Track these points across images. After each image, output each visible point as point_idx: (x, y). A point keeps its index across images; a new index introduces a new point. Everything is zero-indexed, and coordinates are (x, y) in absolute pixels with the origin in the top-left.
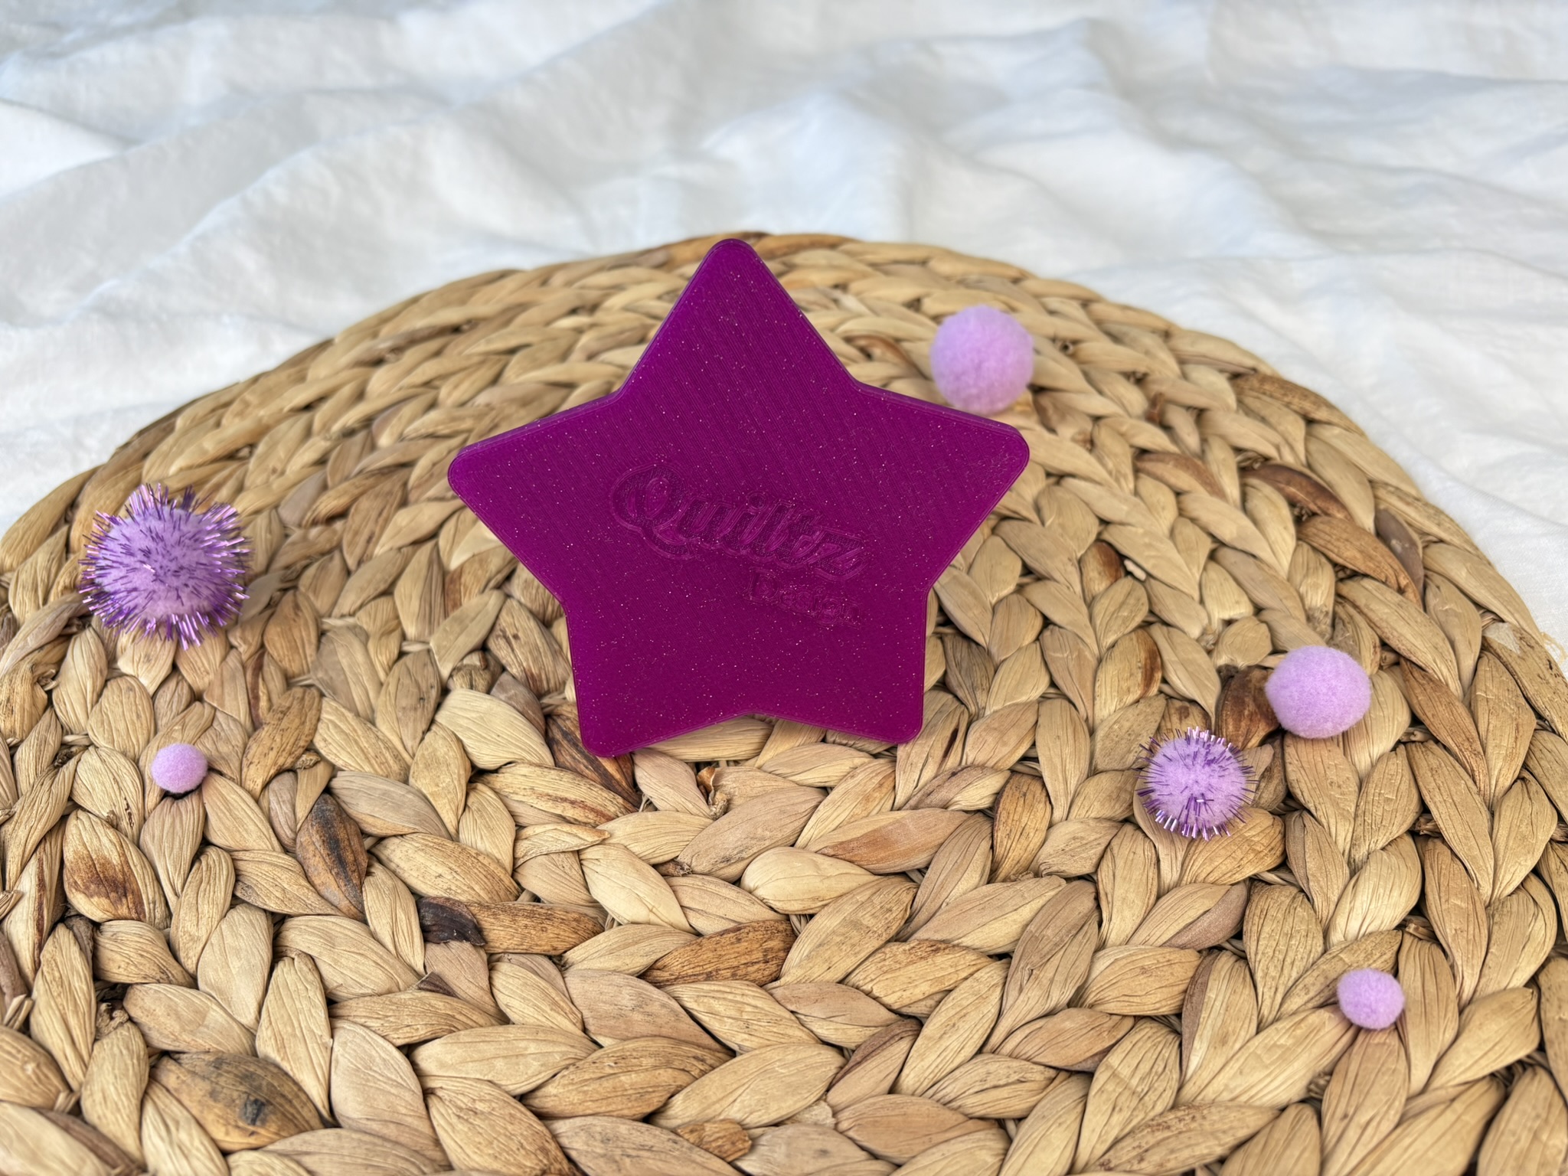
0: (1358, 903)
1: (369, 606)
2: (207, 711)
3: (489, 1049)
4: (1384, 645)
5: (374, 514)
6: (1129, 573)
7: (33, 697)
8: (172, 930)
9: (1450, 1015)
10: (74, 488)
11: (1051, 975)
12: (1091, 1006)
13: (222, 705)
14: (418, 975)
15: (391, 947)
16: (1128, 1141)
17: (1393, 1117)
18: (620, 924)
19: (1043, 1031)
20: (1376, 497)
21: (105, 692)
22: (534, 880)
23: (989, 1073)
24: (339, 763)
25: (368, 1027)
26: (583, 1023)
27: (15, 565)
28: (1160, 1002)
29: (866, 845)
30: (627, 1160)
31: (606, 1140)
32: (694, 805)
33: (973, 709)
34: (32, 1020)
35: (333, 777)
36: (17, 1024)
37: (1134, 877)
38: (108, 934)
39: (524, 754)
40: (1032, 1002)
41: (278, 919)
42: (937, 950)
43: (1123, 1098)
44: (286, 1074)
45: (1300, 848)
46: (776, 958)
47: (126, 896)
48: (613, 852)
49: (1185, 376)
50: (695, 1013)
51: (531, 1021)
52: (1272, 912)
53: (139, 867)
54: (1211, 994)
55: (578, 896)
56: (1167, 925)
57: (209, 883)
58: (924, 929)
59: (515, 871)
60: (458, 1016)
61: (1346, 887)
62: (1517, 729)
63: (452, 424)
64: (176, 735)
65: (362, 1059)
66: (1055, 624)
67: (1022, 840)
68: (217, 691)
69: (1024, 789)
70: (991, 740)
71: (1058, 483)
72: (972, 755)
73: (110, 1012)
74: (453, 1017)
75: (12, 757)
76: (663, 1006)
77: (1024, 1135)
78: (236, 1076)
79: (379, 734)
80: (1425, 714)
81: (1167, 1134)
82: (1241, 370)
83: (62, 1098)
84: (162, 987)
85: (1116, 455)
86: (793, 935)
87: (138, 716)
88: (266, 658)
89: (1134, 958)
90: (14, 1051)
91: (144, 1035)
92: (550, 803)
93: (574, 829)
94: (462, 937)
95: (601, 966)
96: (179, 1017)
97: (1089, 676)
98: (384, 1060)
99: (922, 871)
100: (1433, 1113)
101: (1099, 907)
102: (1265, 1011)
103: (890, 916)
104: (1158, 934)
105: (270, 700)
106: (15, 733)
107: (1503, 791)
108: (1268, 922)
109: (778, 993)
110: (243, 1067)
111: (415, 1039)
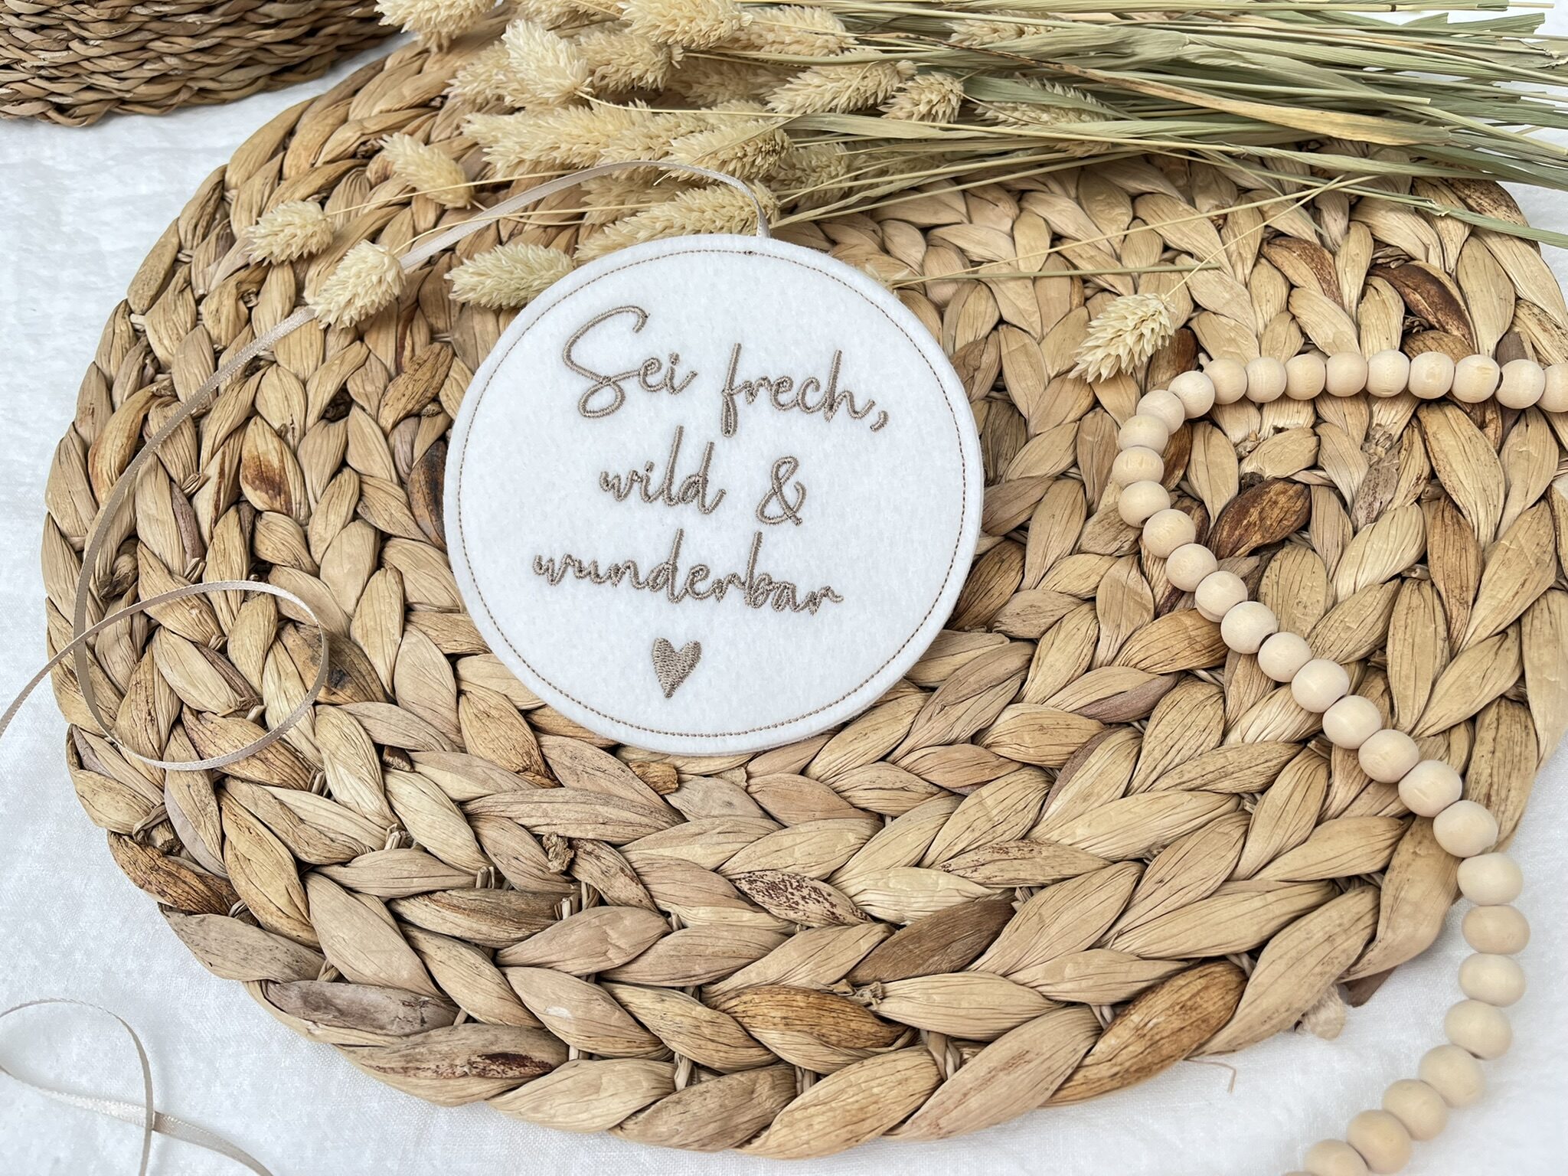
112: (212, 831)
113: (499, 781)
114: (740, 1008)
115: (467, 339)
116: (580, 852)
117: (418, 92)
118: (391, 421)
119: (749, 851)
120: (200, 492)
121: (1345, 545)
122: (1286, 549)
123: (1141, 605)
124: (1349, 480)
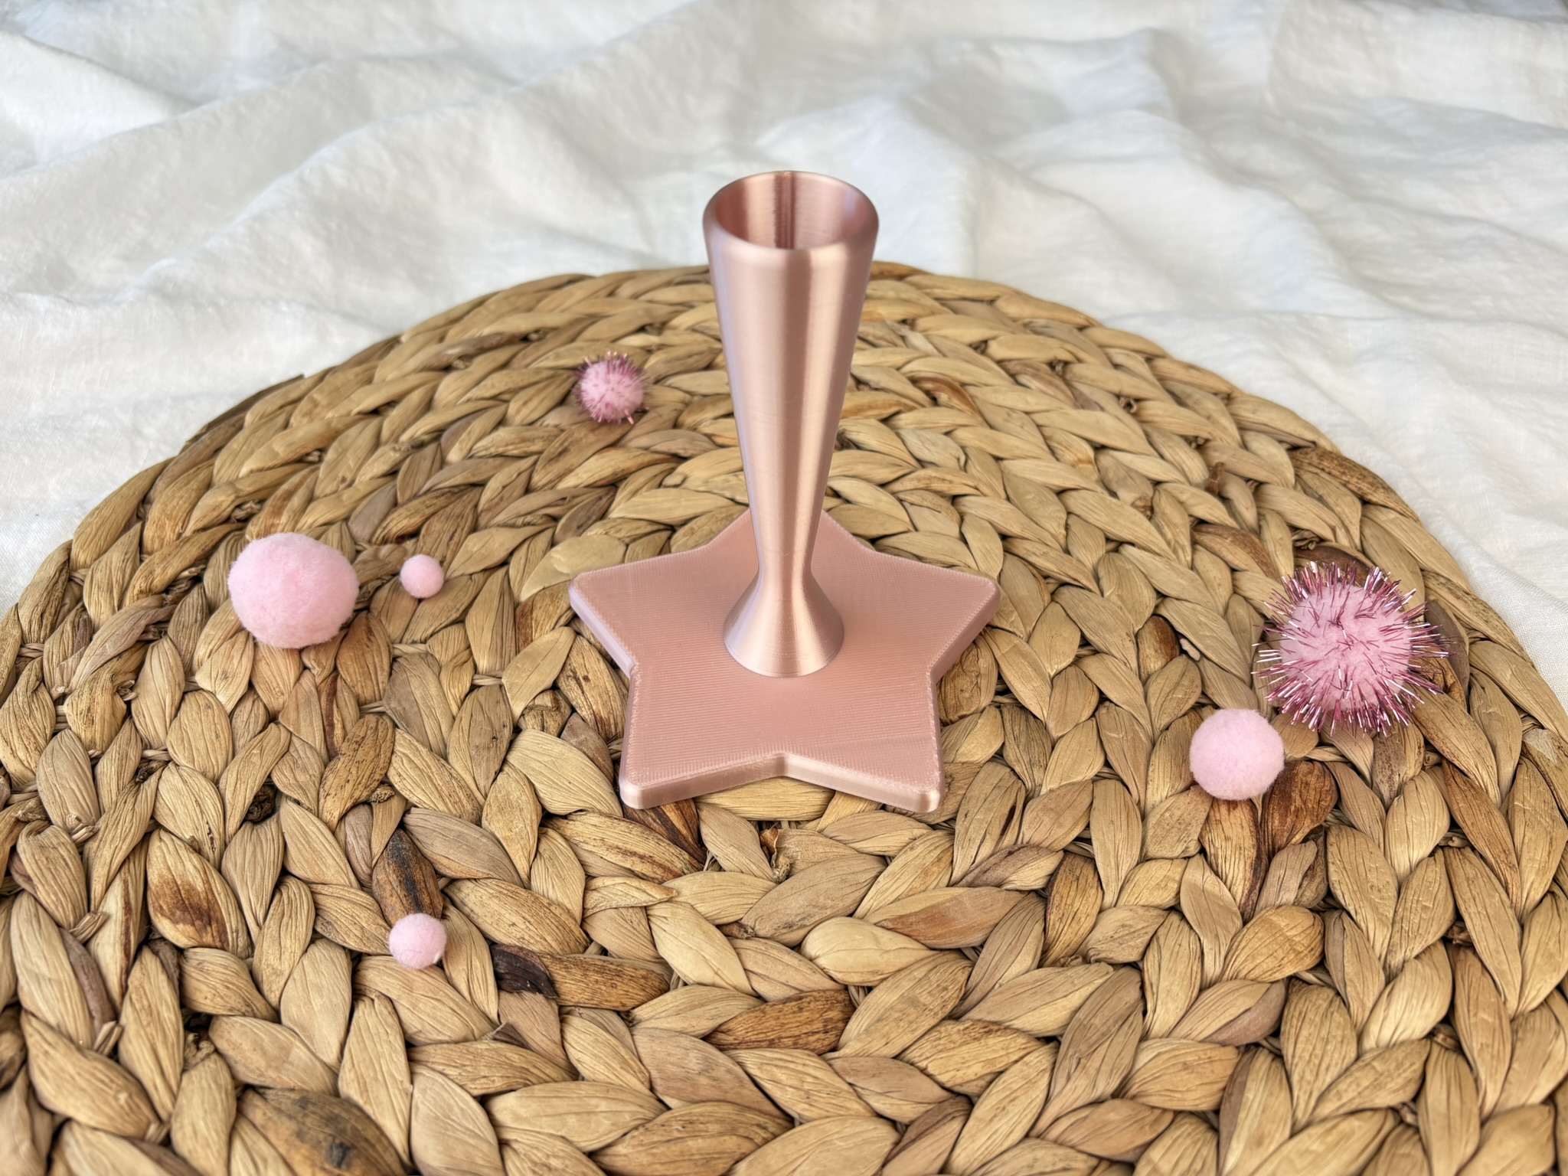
0: (1392, 1012)
1: (440, 634)
2: (284, 735)
3: (562, 1105)
4: (1428, 745)
5: (446, 538)
6: (1184, 652)
7: (113, 707)
8: (255, 960)
9: (1471, 1129)
10: (146, 483)
11: (1098, 1064)
12: (1133, 1098)
13: (299, 731)
14: (493, 1025)
15: (466, 994)
18: (685, 984)
19: (1088, 1121)
20: (1426, 587)
21: (183, 706)
22: (604, 932)
23: (1036, 1160)
24: (414, 800)
25: (446, 1075)
26: (651, 1083)
27: (88, 562)
28: (1200, 1098)
29: (924, 920)
32: (758, 867)
33: (1029, 785)
34: (122, 1047)
35: (407, 812)
36: (107, 1050)
37: (1179, 970)
38: (194, 963)
40: (1079, 1091)
41: (354, 955)
42: (989, 1032)
44: (368, 1117)
45: (1339, 951)
46: (835, 1028)
47: (210, 924)
48: (681, 911)
49: (1245, 446)
50: (758, 1080)
51: (601, 1077)
52: (1310, 1015)
53: (222, 895)
54: (1249, 1095)
55: (645, 952)
56: (1209, 1020)
57: (290, 917)
58: (977, 1009)
59: (584, 921)
60: (532, 1070)
61: (1382, 993)
62: (1551, 843)
63: (522, 445)
64: (255, 759)
65: (441, 1107)
66: (1111, 702)
67: (1073, 924)
68: (292, 715)
69: (1078, 873)
70: (1047, 820)
71: (1116, 550)
72: (1028, 833)
73: (197, 1042)
74: (528, 1070)
75: (93, 767)
76: (729, 1071)
78: (322, 1117)
79: (452, 771)
80: (1464, 821)
82: (1302, 443)
83: (153, 1129)
84: (249, 1021)
85: (1175, 525)
86: (851, 1008)
87: (217, 736)
88: (339, 681)
89: (1177, 1053)
90: (106, 1080)
91: (230, 1068)
92: (620, 856)
93: (643, 885)
94: (536, 989)
95: (665, 1025)
97: (1142, 759)
98: (462, 1110)
99: (977, 949)
101: (1143, 997)
102: (1299, 1114)
103: (947, 995)
104: (1199, 1029)
105: (344, 727)
106: (95, 744)
107: (1533, 904)
108: (1306, 1025)
109: (837, 1064)
110: (327, 1108)
111: (491, 1090)
115: (407, 707)
117: (293, 448)
118: (337, 814)
120: (100, 934)
121: (1383, 822)
122: (1334, 831)
123: (1225, 908)
124: (1362, 755)
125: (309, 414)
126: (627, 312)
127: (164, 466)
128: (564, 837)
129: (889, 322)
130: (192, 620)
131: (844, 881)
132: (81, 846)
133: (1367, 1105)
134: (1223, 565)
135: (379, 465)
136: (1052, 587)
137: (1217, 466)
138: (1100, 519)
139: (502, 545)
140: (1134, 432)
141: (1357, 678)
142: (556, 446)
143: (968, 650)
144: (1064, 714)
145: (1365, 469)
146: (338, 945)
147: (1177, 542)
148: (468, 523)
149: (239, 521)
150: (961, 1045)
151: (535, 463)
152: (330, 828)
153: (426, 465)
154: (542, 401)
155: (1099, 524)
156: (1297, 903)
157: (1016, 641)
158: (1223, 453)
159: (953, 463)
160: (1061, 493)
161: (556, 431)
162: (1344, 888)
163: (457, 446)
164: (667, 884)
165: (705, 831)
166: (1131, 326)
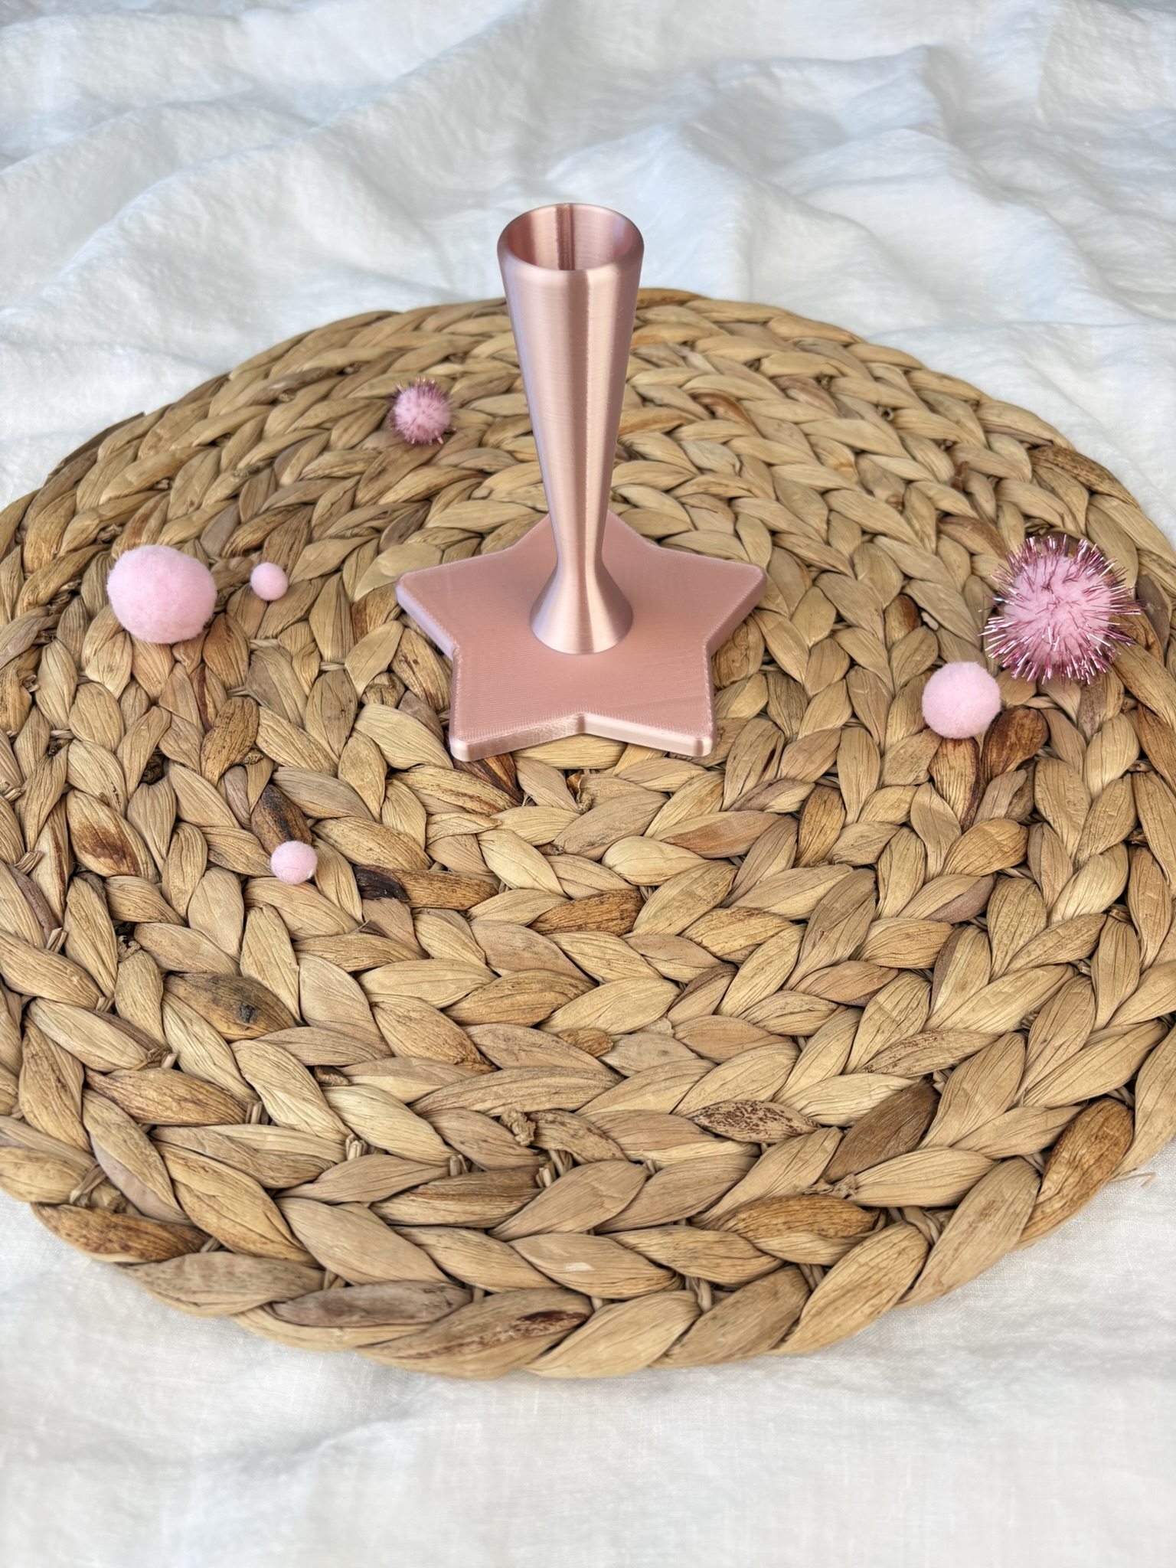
0: (1075, 894)
1: (288, 630)
2: (165, 714)
3: (417, 976)
4: (1128, 692)
5: (286, 549)
6: (924, 623)
7: (21, 697)
8: (164, 884)
9: (1132, 975)
10: (19, 512)
11: (838, 936)
12: (867, 960)
13: (177, 711)
14: (359, 922)
15: (336, 902)
16: (887, 1053)
17: (1080, 1042)
18: (511, 889)
19: (829, 976)
20: (1140, 564)
21: (78, 695)
22: (444, 854)
23: (787, 1004)
24: (280, 760)
25: (323, 958)
26: (486, 959)
28: (917, 958)
29: (699, 836)
30: (523, 1054)
31: (507, 1040)
32: (566, 802)
33: (788, 733)
34: (68, 946)
35: (275, 771)
36: (57, 949)
37: (907, 868)
38: (116, 885)
39: (430, 758)
40: (822, 955)
41: (243, 878)
42: (751, 915)
43: (885, 1024)
44: (267, 989)
45: (1038, 851)
46: (629, 916)
47: (125, 857)
48: (504, 835)
49: (988, 446)
50: (570, 954)
51: (448, 956)
52: (1011, 897)
53: (131, 835)
54: (957, 955)
55: (479, 868)
56: (927, 906)
57: (188, 850)
58: (742, 899)
59: (427, 848)
60: (392, 952)
61: (1069, 881)
63: (346, 467)
64: (144, 733)
65: (323, 981)
66: (860, 665)
67: (821, 836)
68: (170, 699)
69: (825, 798)
70: (801, 758)
71: (871, 541)
72: (785, 770)
73: (126, 942)
74: (389, 952)
75: (12, 745)
76: (546, 947)
77: (810, 1049)
78: (230, 989)
79: (310, 737)
80: (1150, 750)
81: (915, 1049)
82: (1040, 442)
83: (101, 1000)
84: (163, 925)
85: (923, 517)
86: (642, 901)
87: (111, 717)
88: (207, 671)
89: (902, 927)
90: (60, 968)
91: (155, 960)
92: (453, 797)
93: (473, 818)
94: (392, 894)
95: (496, 918)
96: (180, 947)
97: (883, 709)
98: (340, 981)
99: (742, 857)
100: (1109, 1042)
101: (877, 889)
102: (996, 968)
103: (717, 889)
104: (921, 911)
105: (215, 707)
106: (12, 726)
108: (1006, 904)
109: (632, 941)
110: (234, 984)
111: (361, 967)
112: (160, 1179)
113: (442, 1075)
114: (741, 1225)
115: (267, 689)
116: (542, 1123)
117: (144, 477)
118: (217, 774)
119: (698, 1090)
120: (39, 867)
121: (1084, 754)
122: (1043, 762)
123: (949, 823)
124: (1071, 702)
125: (154, 447)
126: (431, 344)
127: (33, 497)
128: (406, 785)
129: (671, 344)
130: (76, 625)
131: (635, 810)
132: (13, 803)
133: (1050, 961)
134: (962, 549)
135: (221, 490)
136: (814, 575)
137: (961, 465)
138: (858, 514)
139: (335, 553)
140: (890, 437)
141: (1064, 633)
142: (375, 466)
143: (739, 628)
144: (819, 677)
145: (1094, 463)
146: (229, 870)
147: (924, 532)
148: (304, 536)
149: (104, 542)
150: (729, 924)
151: (358, 482)
152: (212, 784)
153: (263, 487)
154: (361, 427)
155: (856, 519)
156: (1007, 816)
157: (781, 619)
158: (968, 453)
159: (729, 469)
160: (824, 493)
161: (374, 453)
162: (1046, 803)
163: (288, 470)
164: (493, 817)
165: (521, 777)
166: (892, 342)
